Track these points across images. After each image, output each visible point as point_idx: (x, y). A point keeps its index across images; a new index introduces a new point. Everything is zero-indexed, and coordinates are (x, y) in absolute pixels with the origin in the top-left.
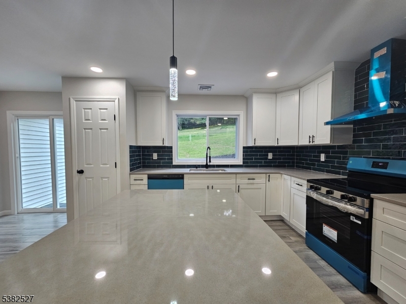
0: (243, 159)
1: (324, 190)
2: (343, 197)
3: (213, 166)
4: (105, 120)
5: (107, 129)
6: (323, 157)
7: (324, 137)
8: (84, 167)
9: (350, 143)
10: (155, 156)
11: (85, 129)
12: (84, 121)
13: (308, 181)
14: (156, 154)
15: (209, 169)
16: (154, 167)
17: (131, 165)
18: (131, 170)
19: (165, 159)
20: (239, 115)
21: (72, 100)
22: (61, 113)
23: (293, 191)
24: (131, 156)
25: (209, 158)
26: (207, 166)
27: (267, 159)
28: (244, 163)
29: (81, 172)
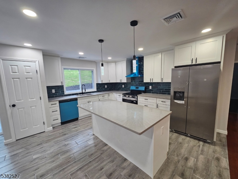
0: (97, 88)
1: (127, 96)
2: (132, 97)
4: (29, 73)
5: (32, 78)
6: (123, 86)
7: (124, 80)
8: (15, 102)
9: (130, 82)
11: (13, 78)
12: (11, 73)
13: (123, 94)
14: (54, 90)
15: (84, 94)
19: (59, 92)
20: (93, 70)
23: (117, 98)
26: (82, 93)
27: (105, 88)
28: (97, 90)
29: (14, 106)
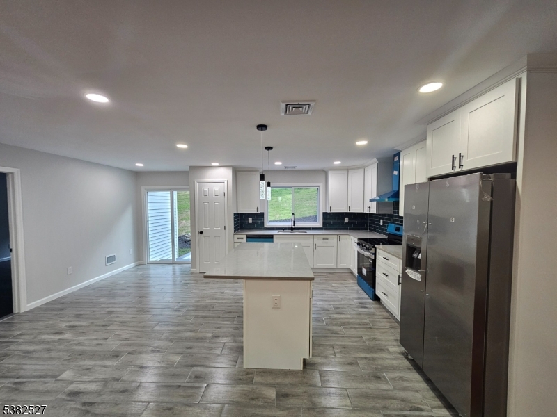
0: (323, 223)
3: (297, 229)
4: (217, 196)
5: (219, 202)
6: (382, 223)
7: (374, 209)
8: (203, 229)
9: (392, 213)
10: (250, 220)
11: (204, 202)
12: (203, 197)
15: (294, 231)
16: (249, 229)
17: (235, 228)
18: (235, 231)
19: (258, 223)
20: (319, 186)
21: (196, 182)
22: (188, 187)
24: (235, 221)
25: (293, 222)
26: (292, 229)
27: (343, 222)
28: (323, 226)
29: (201, 233)
